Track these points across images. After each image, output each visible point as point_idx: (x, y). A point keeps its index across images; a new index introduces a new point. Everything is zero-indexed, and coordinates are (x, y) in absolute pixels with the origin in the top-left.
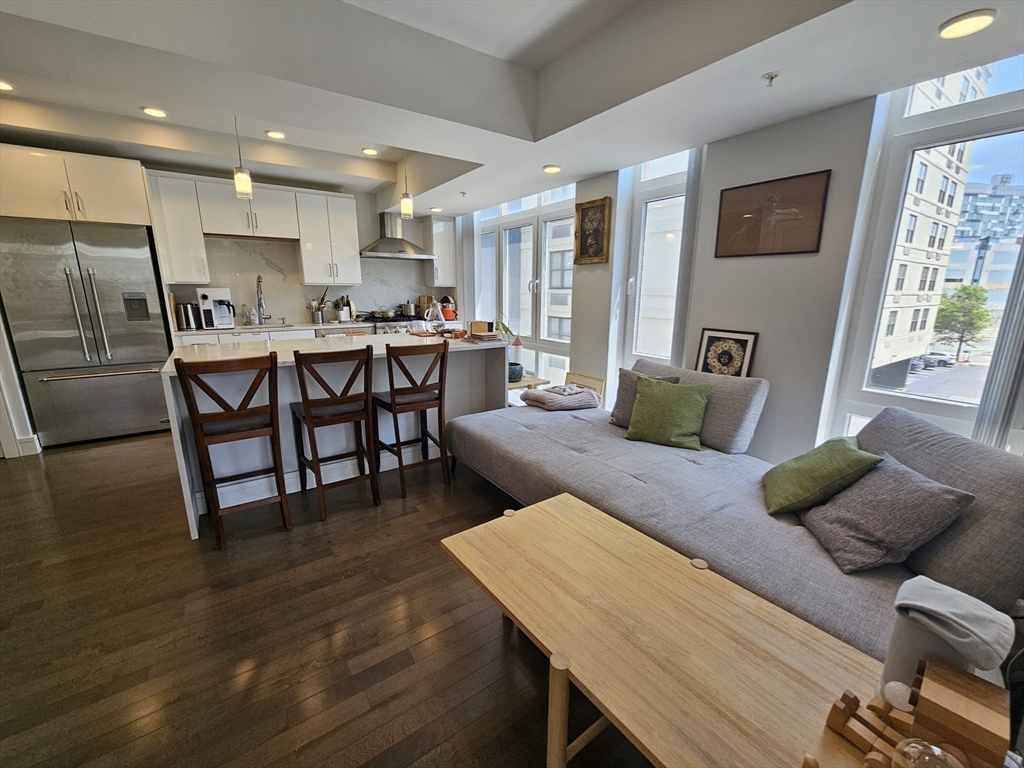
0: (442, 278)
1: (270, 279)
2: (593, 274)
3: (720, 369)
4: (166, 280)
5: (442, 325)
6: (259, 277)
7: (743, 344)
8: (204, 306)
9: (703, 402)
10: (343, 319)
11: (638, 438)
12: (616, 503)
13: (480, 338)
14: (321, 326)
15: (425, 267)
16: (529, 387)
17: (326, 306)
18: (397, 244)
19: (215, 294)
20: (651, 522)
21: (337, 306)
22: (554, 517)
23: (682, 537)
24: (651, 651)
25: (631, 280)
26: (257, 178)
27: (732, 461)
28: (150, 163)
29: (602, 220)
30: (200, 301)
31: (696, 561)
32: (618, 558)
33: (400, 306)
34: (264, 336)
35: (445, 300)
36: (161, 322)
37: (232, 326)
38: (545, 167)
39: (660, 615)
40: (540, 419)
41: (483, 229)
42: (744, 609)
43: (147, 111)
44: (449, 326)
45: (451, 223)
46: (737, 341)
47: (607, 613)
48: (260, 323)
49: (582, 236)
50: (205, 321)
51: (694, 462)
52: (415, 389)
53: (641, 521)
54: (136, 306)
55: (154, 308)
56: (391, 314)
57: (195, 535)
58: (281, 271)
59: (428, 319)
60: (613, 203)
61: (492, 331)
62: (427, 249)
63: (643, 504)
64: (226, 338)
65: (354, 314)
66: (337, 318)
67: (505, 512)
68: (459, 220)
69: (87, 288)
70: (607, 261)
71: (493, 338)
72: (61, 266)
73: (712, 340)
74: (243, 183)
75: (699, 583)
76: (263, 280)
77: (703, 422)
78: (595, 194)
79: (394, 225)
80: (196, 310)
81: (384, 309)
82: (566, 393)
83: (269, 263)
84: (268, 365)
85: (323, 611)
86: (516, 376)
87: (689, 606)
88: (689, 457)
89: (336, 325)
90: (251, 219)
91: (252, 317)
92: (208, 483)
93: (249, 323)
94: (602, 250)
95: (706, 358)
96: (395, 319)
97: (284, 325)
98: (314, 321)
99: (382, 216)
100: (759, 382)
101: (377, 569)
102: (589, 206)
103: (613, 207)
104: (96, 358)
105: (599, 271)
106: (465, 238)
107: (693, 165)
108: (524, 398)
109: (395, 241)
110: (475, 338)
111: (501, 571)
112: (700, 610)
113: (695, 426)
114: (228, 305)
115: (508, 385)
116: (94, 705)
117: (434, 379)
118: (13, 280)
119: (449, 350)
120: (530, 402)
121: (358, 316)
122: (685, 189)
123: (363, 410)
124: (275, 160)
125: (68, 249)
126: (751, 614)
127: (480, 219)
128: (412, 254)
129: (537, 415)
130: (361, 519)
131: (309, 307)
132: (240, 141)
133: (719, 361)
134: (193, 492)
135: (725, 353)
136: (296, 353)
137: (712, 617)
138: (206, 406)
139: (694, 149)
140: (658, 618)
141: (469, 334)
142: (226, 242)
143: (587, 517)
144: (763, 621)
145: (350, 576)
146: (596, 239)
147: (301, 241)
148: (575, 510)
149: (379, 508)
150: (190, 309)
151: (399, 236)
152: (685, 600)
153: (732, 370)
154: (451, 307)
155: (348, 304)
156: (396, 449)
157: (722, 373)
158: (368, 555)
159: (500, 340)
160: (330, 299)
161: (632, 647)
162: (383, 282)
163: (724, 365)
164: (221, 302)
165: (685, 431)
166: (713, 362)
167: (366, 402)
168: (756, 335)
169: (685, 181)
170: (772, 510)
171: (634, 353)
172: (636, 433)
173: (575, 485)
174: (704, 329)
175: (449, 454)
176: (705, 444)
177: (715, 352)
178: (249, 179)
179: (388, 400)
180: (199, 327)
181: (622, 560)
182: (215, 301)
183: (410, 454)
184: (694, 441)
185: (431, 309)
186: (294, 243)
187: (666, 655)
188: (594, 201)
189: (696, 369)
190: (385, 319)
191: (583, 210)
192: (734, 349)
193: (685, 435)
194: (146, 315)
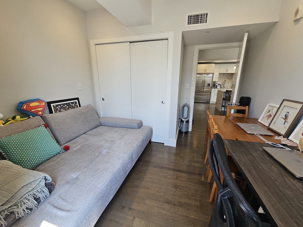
1: (227, 80)
30: (216, 84)
72: (202, 79)
90: (227, 70)
164: (219, 84)
194: (210, 86)
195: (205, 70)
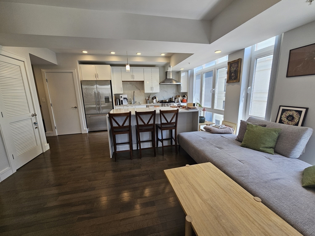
0: (183, 90)
1: (137, 92)
2: (234, 86)
3: (288, 122)
4: (113, 93)
5: (180, 104)
6: (134, 92)
7: (300, 112)
8: (121, 99)
9: (277, 135)
10: (154, 102)
11: (245, 146)
12: (229, 169)
13: (190, 108)
14: (148, 104)
15: (178, 86)
16: (207, 125)
17: (150, 99)
18: (171, 80)
19: (124, 96)
20: (242, 179)
21: (153, 99)
22: (203, 170)
23: (253, 187)
24: (225, 226)
25: (249, 88)
26: (131, 66)
27: (289, 161)
28: (112, 65)
29: (238, 67)
30: (120, 98)
31: (255, 198)
32: (222, 189)
33: (170, 98)
34: (134, 107)
35: (184, 96)
36: (112, 103)
37: (127, 104)
38: (215, 51)
39: (233, 215)
40: (208, 136)
41: (197, 74)
42: (274, 224)
43: (111, 53)
44: (182, 104)
45: (187, 73)
46: (296, 111)
47: (212, 207)
48: (134, 104)
49: (230, 73)
50: (121, 103)
51: (269, 159)
52: (168, 123)
53: (237, 178)
54: (107, 99)
55: (110, 100)
56: (167, 101)
57: (111, 157)
58: (139, 90)
59: (176, 102)
60: (242, 60)
61: (195, 106)
62: (179, 81)
63: (240, 172)
64: (125, 107)
65: (157, 101)
66: (153, 102)
67: (186, 165)
68: (189, 71)
69: (98, 95)
70: (239, 81)
71: (194, 108)
72: (94, 91)
73: (284, 111)
74: (128, 67)
75: (255, 207)
76: (135, 92)
77: (276, 143)
78: (235, 58)
79: (170, 75)
80: (119, 100)
81: (166, 99)
82: (219, 128)
83: (137, 88)
84: (129, 115)
85: (135, 183)
86: (202, 121)
87: (247, 215)
88: (267, 156)
89: (152, 104)
90: (133, 76)
91: (132, 102)
92: (115, 144)
93: (131, 103)
94: (237, 77)
95: (281, 117)
96: (168, 102)
97: (140, 104)
98: (147, 103)
99: (166, 72)
100: (307, 129)
101: (151, 175)
102: (233, 62)
103: (242, 62)
104: (99, 112)
105: (235, 85)
106: (191, 77)
107: (277, 42)
108: (205, 128)
109: (170, 79)
110: (189, 108)
111: (179, 184)
112: (252, 218)
113: (272, 144)
114: (126, 99)
115: (199, 124)
116: (84, 193)
117: (174, 121)
118: (85, 94)
119: (179, 112)
120: (206, 130)
121: (158, 102)
122: (273, 52)
123: (153, 128)
124: (138, 60)
125: (95, 86)
126: (278, 226)
127: (196, 70)
128: (175, 83)
129: (208, 135)
130: (150, 160)
131: (146, 99)
132: (128, 57)
133: (287, 119)
134: (112, 146)
135: (290, 116)
136: (136, 112)
137: (257, 222)
138: (115, 125)
139: (278, 36)
140: (232, 215)
141: (187, 107)
142: (128, 83)
143: (215, 172)
144: (283, 232)
145: (143, 175)
146: (235, 74)
147: (145, 82)
148: (211, 169)
149: (156, 158)
150: (118, 100)
151: (171, 78)
152: (246, 211)
153: (293, 123)
154: (185, 98)
155: (156, 98)
156: (162, 140)
157: (289, 124)
158: (150, 170)
159: (197, 109)
160: (151, 97)
161: (218, 222)
162: (166, 91)
163: (289, 121)
164: (125, 98)
165: (267, 146)
166: (284, 119)
167: (154, 126)
168: (307, 109)
169: (273, 49)
170: (304, 185)
171: (249, 114)
172: (245, 144)
173: (215, 160)
174: (280, 106)
175: (178, 144)
176: (276, 152)
177: (285, 115)
178: (129, 66)
179: (160, 126)
180: (120, 105)
181: (224, 190)
182: (123, 98)
183: (167, 143)
184: (272, 150)
185: (177, 99)
186: (142, 82)
187: (231, 230)
188: (235, 61)
189: (276, 122)
190: (166, 102)
191: (230, 64)
192: (295, 115)
193: (267, 148)
194: (109, 102)
195: (96, 76)
